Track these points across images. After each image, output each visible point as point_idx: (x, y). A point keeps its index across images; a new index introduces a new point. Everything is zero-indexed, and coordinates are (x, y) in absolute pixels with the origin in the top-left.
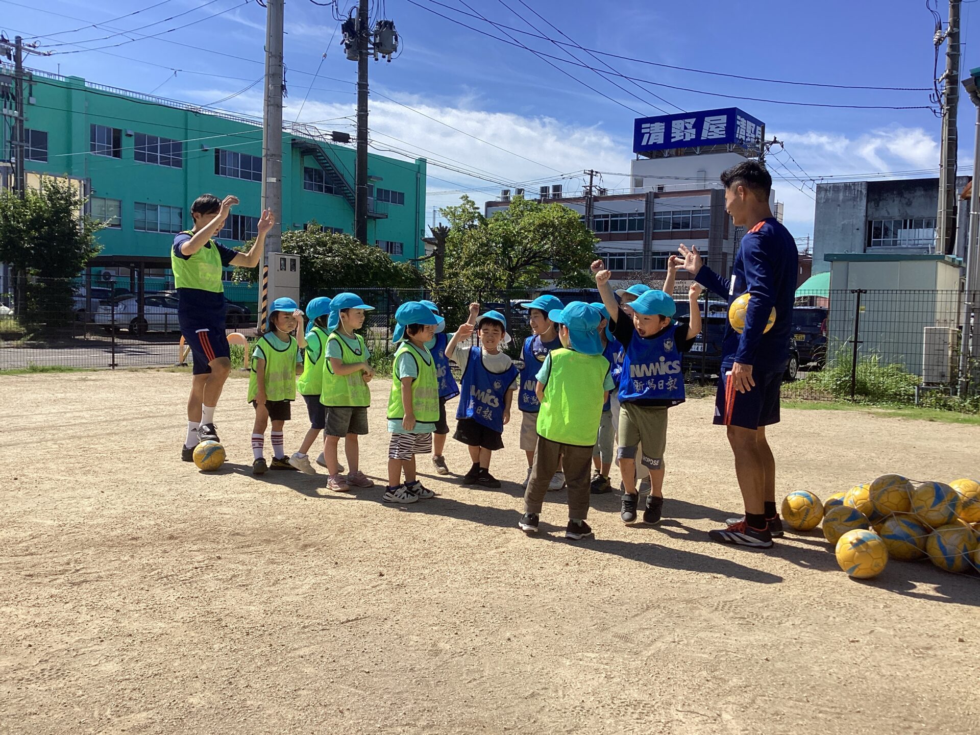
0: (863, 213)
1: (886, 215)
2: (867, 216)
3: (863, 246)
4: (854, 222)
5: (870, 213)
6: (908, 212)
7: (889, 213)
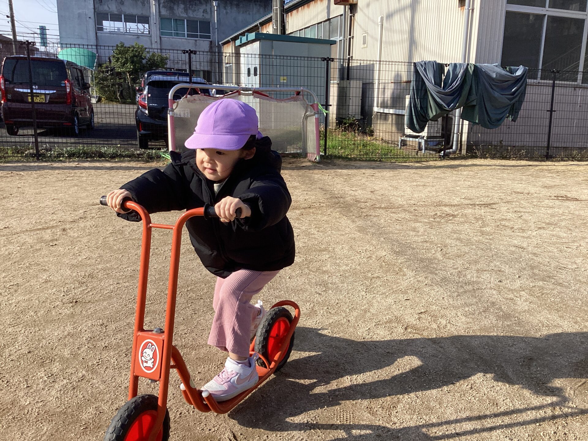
0: (91, 6)
1: (108, 9)
2: (94, 9)
3: (95, 31)
4: (87, 12)
5: (96, 6)
6: (122, 9)
7: (109, 9)
